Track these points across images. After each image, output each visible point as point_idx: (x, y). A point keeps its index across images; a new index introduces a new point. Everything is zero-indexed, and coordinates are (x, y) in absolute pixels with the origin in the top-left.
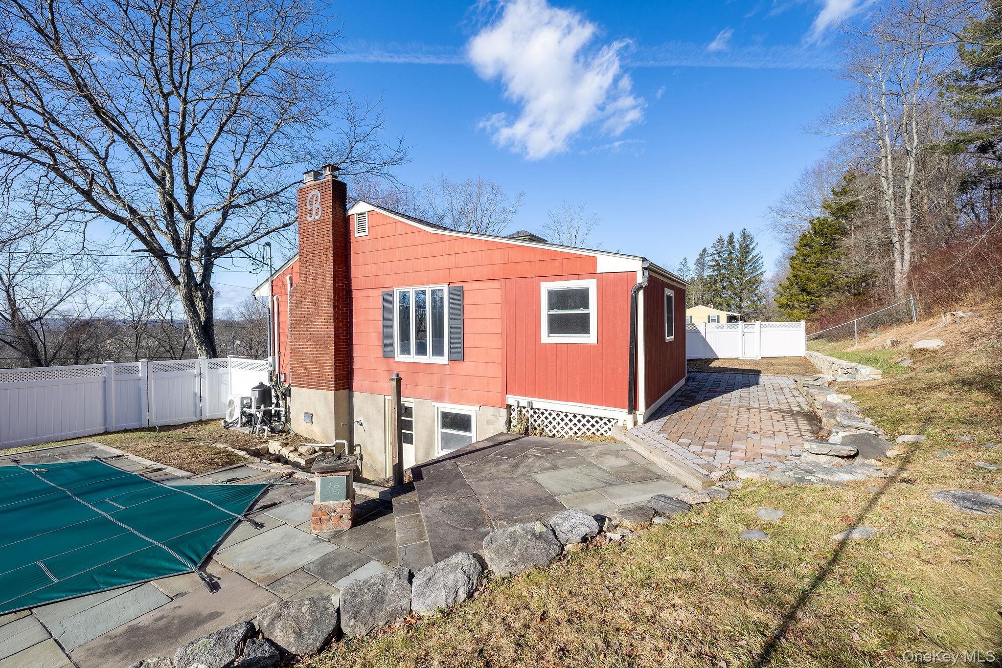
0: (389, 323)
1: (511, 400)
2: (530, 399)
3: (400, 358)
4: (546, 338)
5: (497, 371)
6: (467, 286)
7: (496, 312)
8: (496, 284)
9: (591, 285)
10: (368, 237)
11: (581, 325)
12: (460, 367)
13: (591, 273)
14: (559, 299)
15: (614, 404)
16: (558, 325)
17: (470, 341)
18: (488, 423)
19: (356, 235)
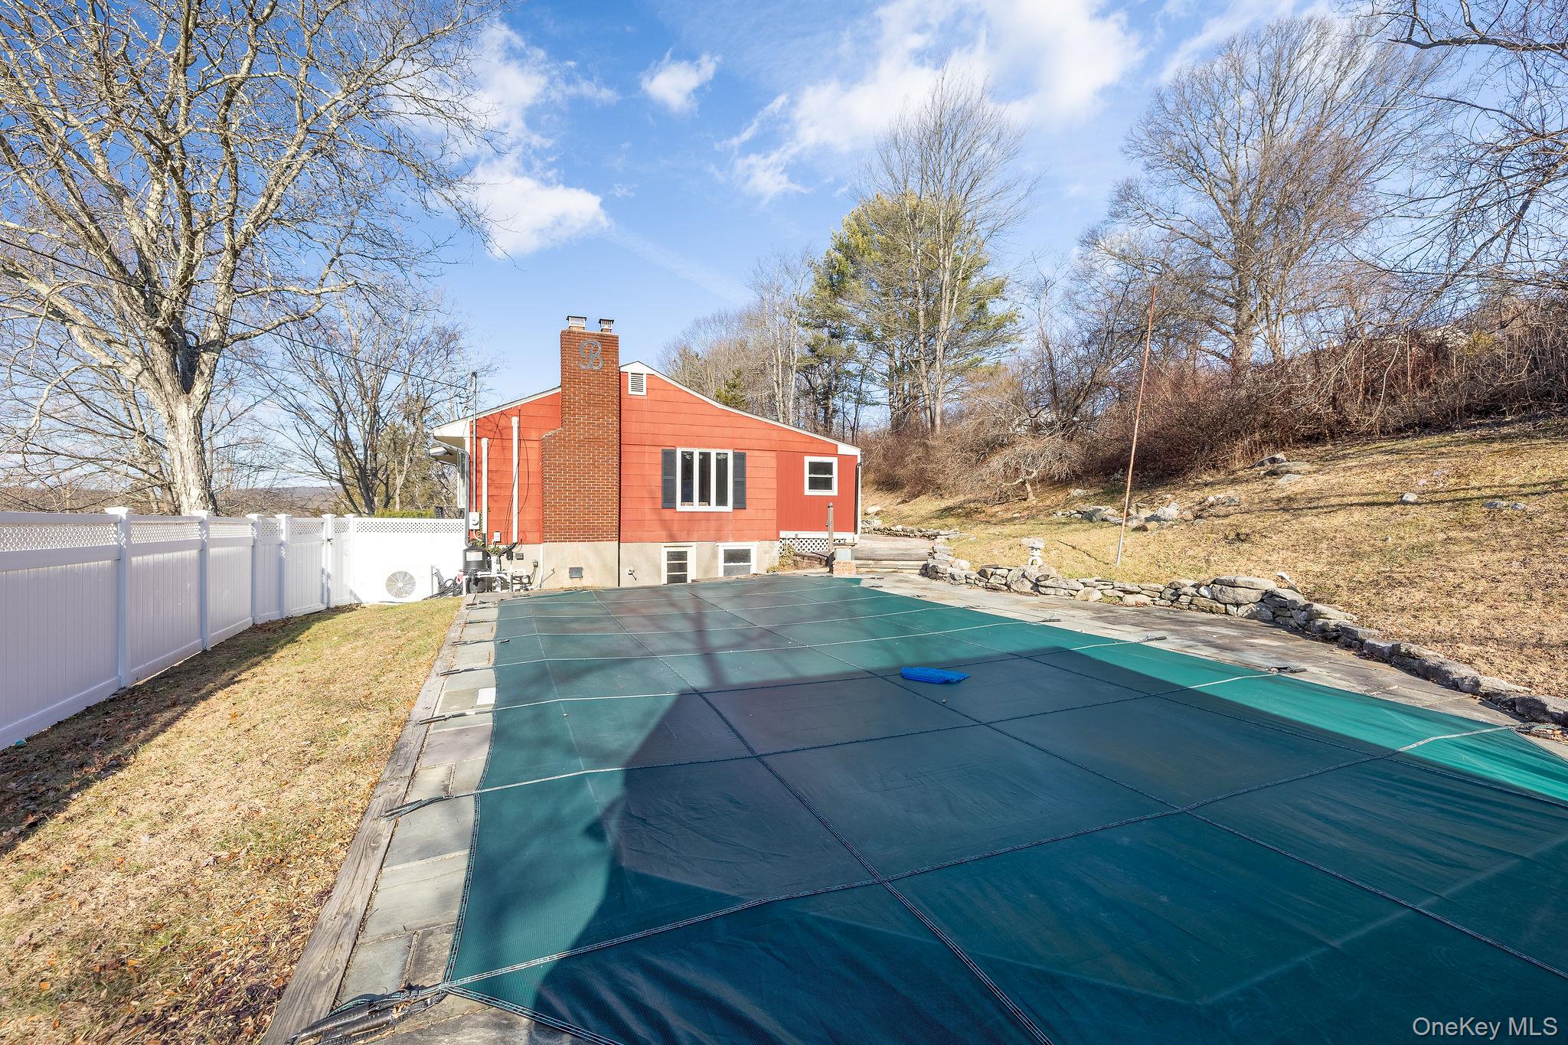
0: (670, 478)
1: (783, 534)
2: (796, 532)
3: (680, 507)
4: (808, 492)
5: (772, 515)
6: (748, 453)
7: (773, 474)
8: (773, 454)
9: (834, 461)
10: (646, 398)
11: (827, 484)
12: (741, 514)
13: (835, 454)
14: (815, 468)
15: (848, 530)
16: (814, 484)
17: (750, 493)
18: (765, 553)
19: (630, 392)
